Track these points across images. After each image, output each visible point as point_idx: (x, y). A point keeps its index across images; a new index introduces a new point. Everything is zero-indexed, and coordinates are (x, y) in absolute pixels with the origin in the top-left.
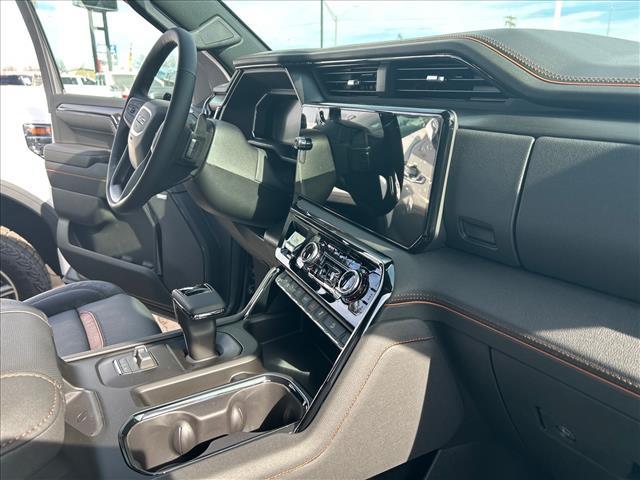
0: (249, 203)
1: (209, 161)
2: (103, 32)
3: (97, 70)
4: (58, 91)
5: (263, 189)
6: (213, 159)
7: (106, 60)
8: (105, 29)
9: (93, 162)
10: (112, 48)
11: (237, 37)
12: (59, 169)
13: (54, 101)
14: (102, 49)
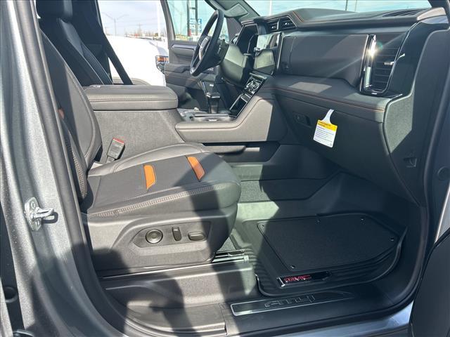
0: (239, 75)
1: (226, 58)
2: (195, 10)
3: (189, 34)
4: (173, 39)
5: (244, 69)
6: (227, 57)
7: (194, 28)
8: (196, 9)
9: (185, 70)
10: (199, 21)
11: (246, 12)
12: (170, 75)
13: (171, 44)
14: (193, 21)
